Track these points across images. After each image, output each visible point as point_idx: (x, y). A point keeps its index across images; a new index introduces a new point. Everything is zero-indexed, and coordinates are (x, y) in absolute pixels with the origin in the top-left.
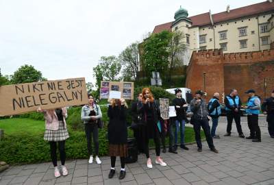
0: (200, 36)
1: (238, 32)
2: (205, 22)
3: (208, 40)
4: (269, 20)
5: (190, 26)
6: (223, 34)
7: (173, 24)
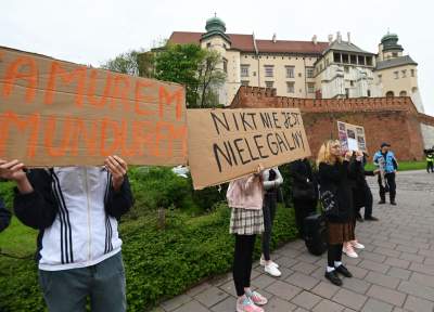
0: (242, 65)
1: (285, 70)
2: (247, 47)
3: (251, 73)
4: (315, 64)
5: (228, 47)
6: (269, 69)
7: (203, 37)
